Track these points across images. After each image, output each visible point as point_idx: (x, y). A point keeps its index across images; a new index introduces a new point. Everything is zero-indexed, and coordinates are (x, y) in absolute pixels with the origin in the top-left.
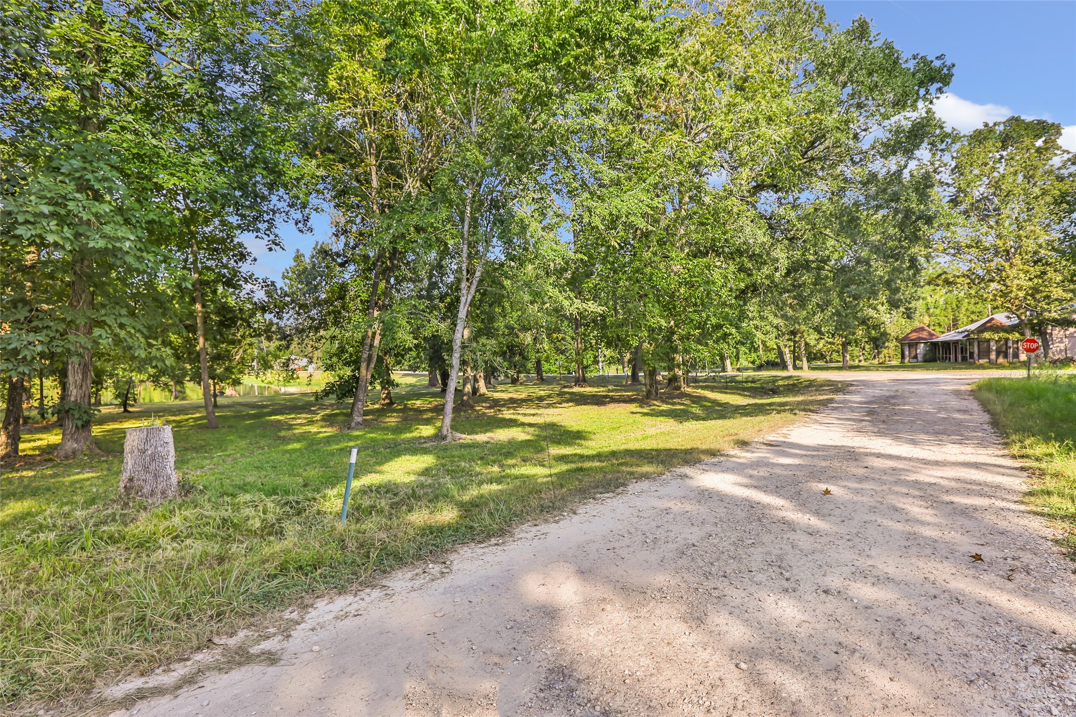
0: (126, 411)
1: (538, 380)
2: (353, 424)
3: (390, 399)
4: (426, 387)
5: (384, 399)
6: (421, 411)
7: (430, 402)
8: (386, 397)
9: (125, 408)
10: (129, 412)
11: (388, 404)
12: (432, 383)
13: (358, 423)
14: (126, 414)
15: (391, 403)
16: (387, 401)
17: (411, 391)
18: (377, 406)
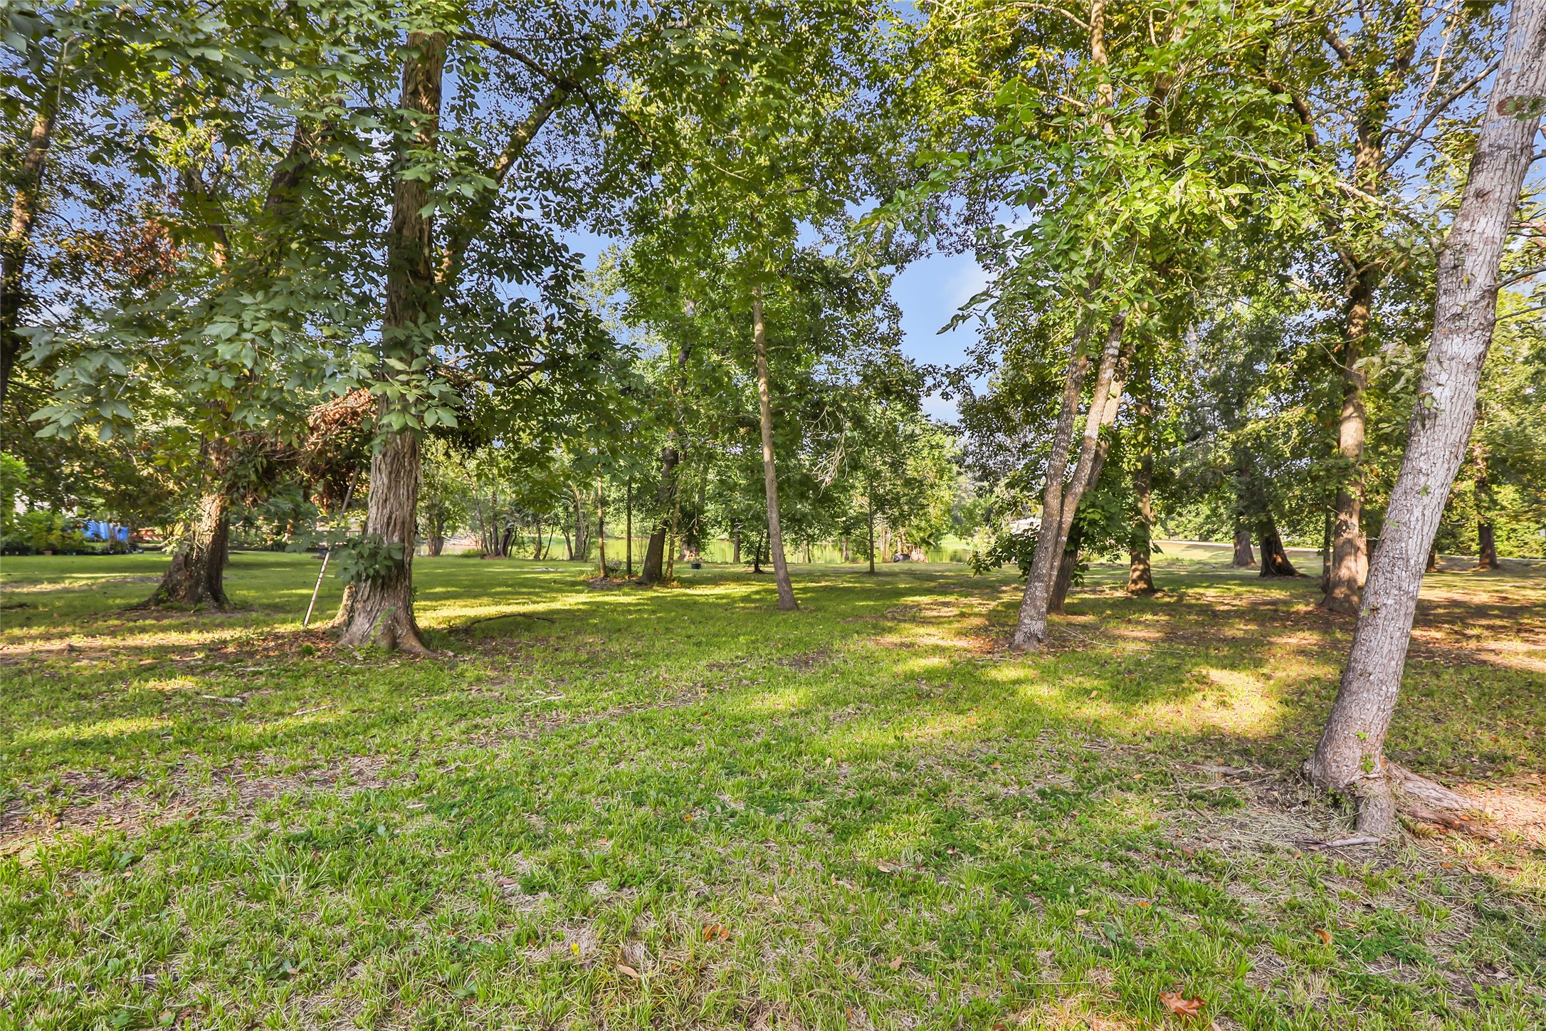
0: (757, 570)
1: (1482, 565)
2: (1019, 637)
3: (1149, 581)
4: (1228, 566)
5: (1135, 582)
6: (1215, 614)
7: (1238, 595)
8: (1140, 578)
9: (756, 567)
10: (761, 572)
11: (1143, 590)
12: (1242, 558)
13: (1032, 636)
14: (757, 576)
15: (1151, 590)
16: (1142, 585)
17: (1197, 571)
18: (1120, 594)
